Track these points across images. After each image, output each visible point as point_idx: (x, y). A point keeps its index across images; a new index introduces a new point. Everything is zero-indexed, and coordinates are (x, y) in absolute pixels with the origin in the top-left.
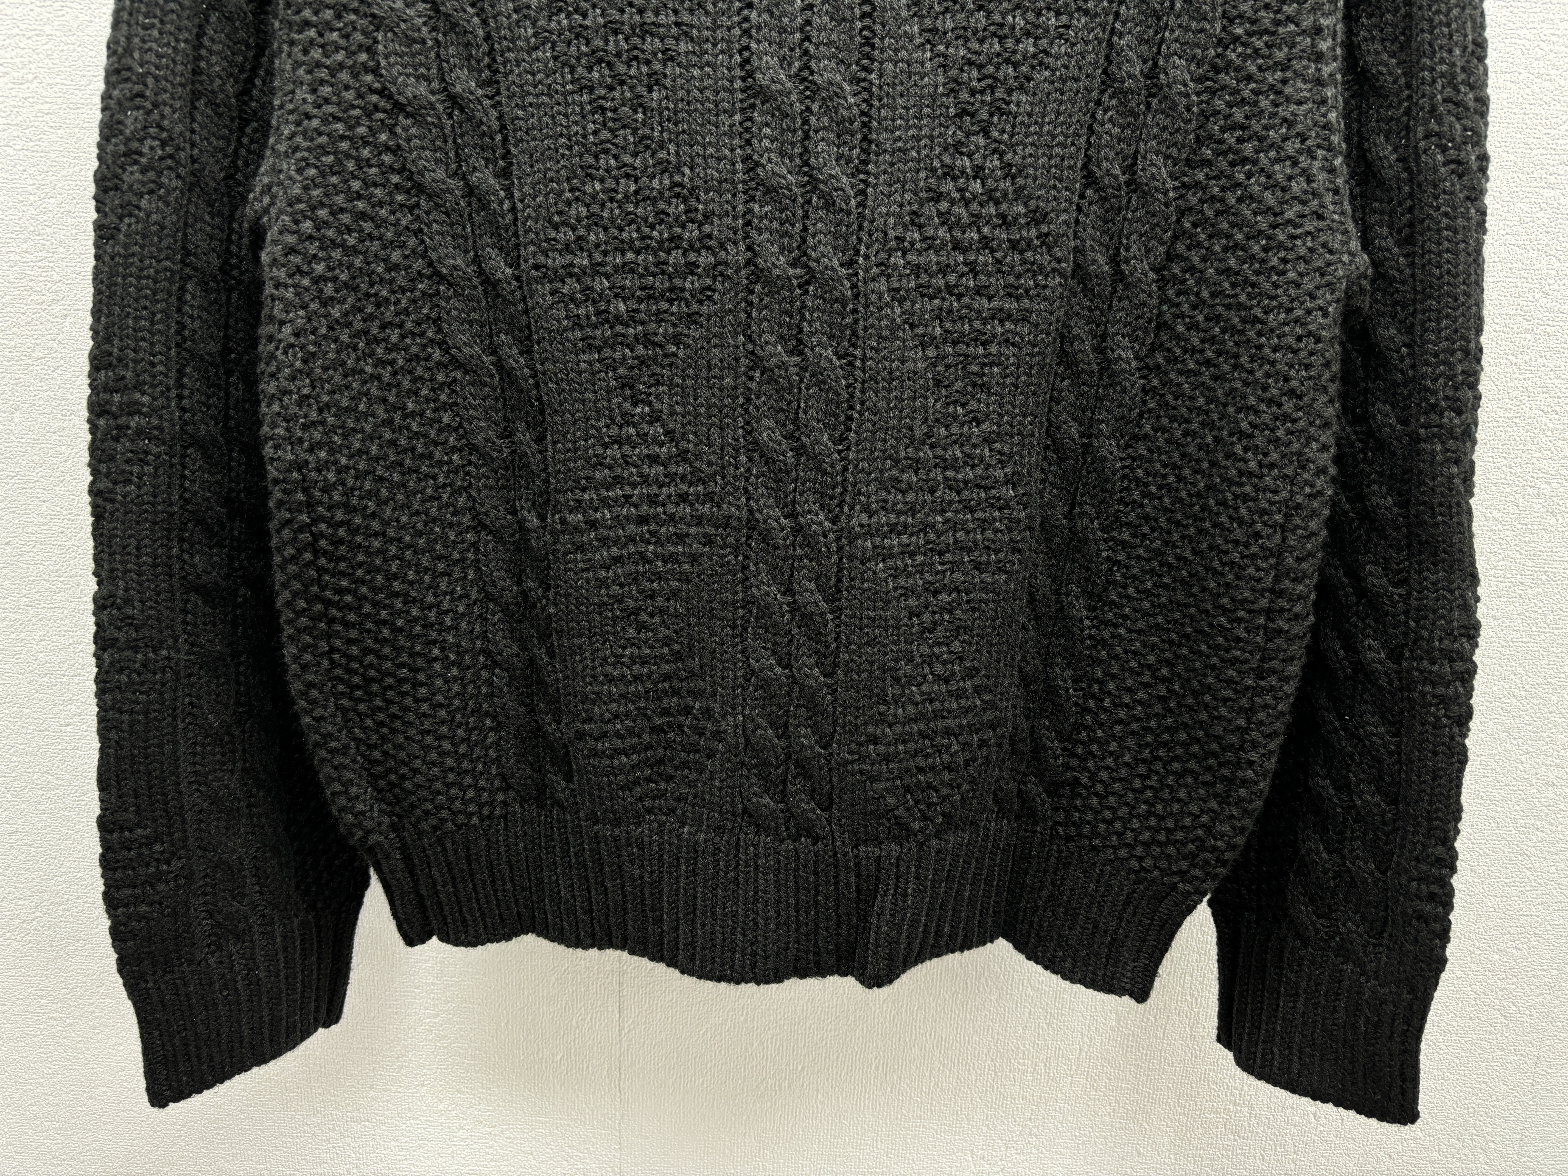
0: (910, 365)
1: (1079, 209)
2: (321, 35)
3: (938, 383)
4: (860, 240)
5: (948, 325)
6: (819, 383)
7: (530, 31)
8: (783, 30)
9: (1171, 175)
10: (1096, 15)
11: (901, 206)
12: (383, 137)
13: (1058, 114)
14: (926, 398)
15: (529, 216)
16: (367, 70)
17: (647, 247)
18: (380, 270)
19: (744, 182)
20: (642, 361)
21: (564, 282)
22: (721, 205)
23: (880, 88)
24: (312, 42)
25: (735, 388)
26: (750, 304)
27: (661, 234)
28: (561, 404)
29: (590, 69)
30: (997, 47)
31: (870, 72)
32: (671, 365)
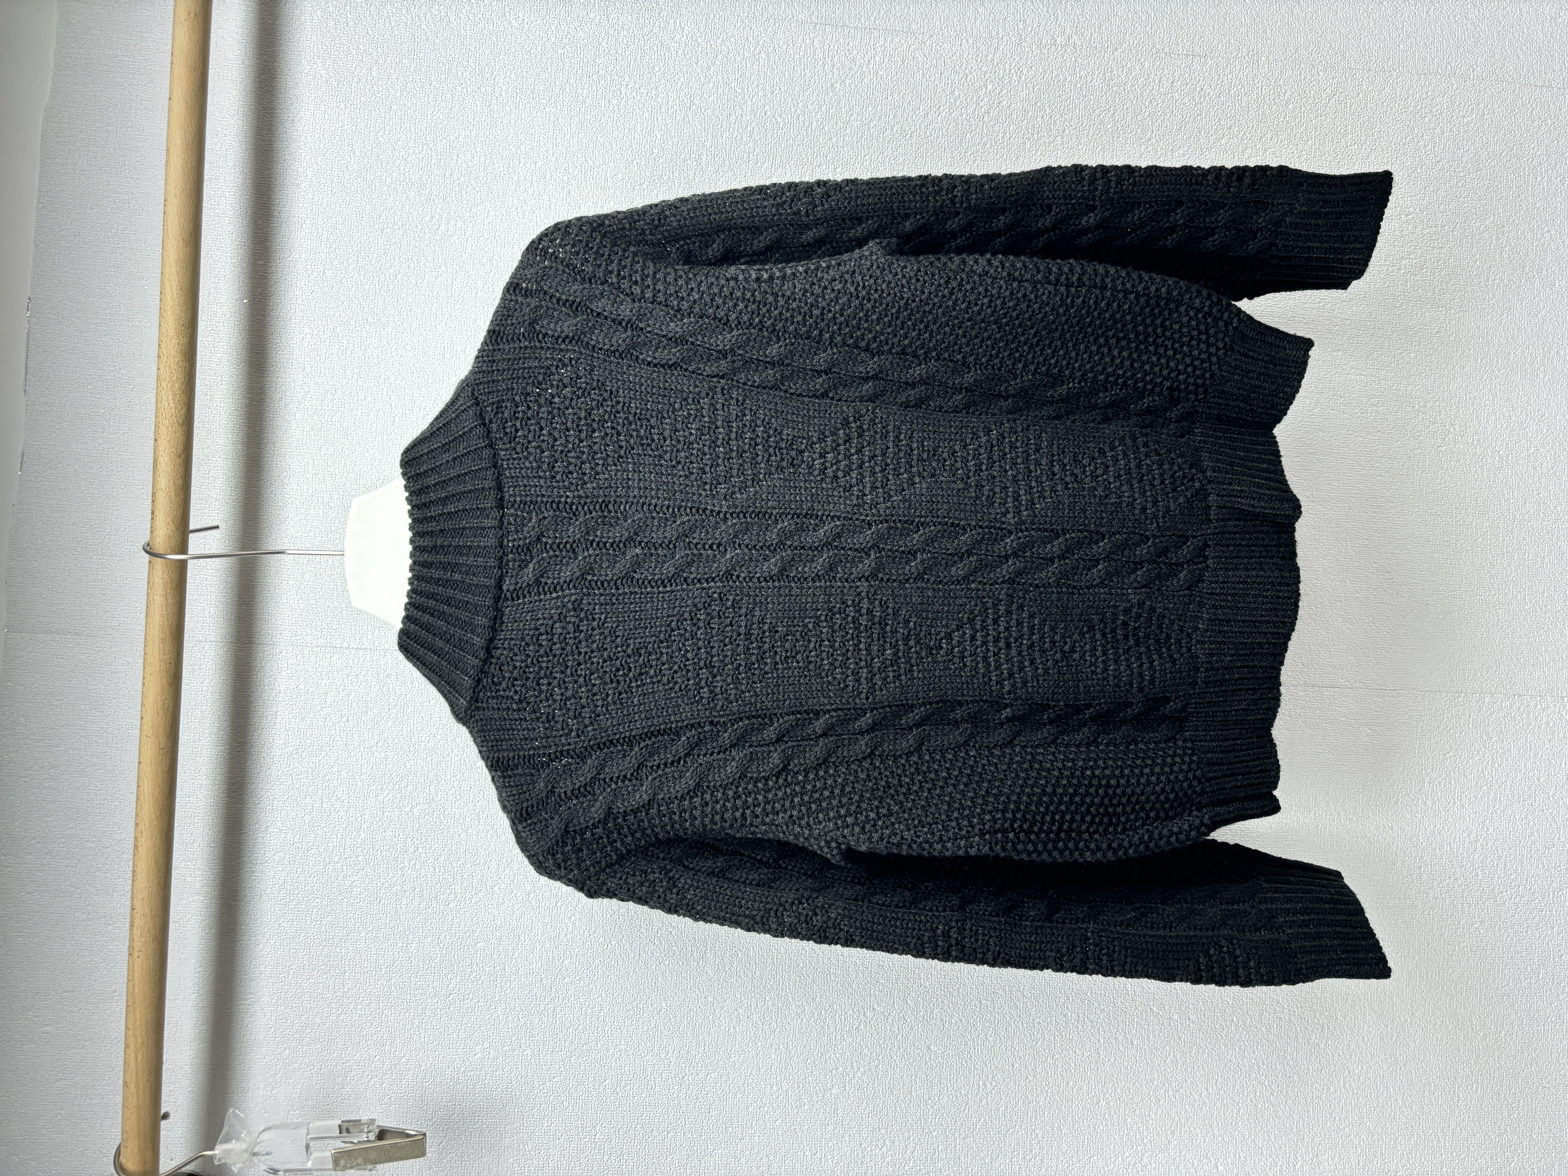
0: (924, 491)
1: (839, 400)
2: (749, 807)
3: (933, 475)
4: (857, 519)
5: (902, 470)
6: (933, 542)
7: (747, 694)
8: (751, 560)
9: (824, 352)
10: (746, 395)
11: (840, 497)
12: (800, 778)
13: (793, 413)
14: (942, 482)
15: (841, 701)
16: (766, 784)
17: (857, 636)
18: (870, 784)
19: (826, 582)
20: (918, 642)
21: (876, 684)
22: (838, 594)
23: (780, 508)
24: (753, 812)
25: (934, 589)
26: (888, 580)
27: (851, 628)
28: (942, 690)
29: (766, 664)
30: (760, 447)
31: (772, 513)
32: (920, 626)
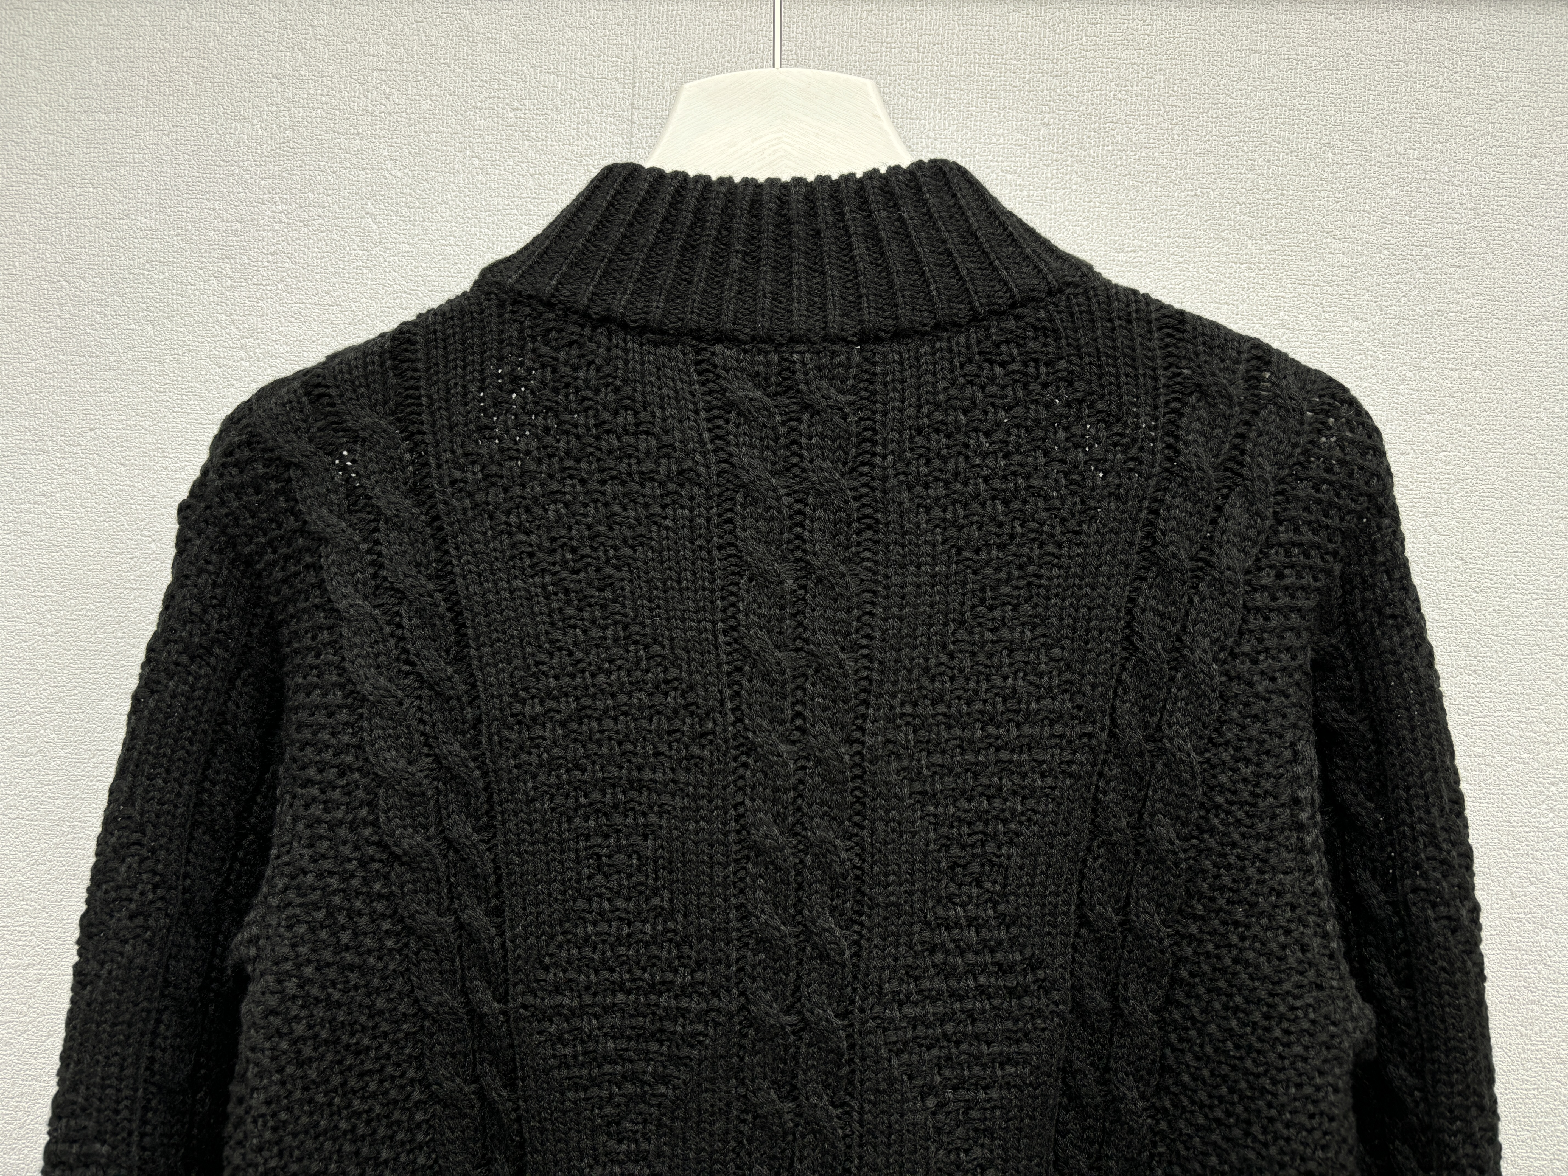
0: (909, 1117)
1: (1075, 949)
2: (323, 792)
3: (939, 1131)
4: (854, 990)
5: (947, 1073)
6: (813, 1132)
7: (530, 785)
8: (776, 790)
9: (1163, 922)
10: (1080, 777)
11: (896, 959)
12: (377, 886)
13: (1049, 866)
14: (927, 1149)
15: (519, 956)
16: (365, 823)
17: (638, 988)
18: (363, 1019)
19: (738, 930)
20: (630, 1098)
21: (552, 1022)
22: (714, 954)
23: (872, 844)
24: (314, 799)
25: (727, 1132)
26: (742, 1047)
27: (652, 976)
28: (542, 1144)
29: (586, 819)
30: (985, 804)
31: (862, 828)
32: (659, 1105)
